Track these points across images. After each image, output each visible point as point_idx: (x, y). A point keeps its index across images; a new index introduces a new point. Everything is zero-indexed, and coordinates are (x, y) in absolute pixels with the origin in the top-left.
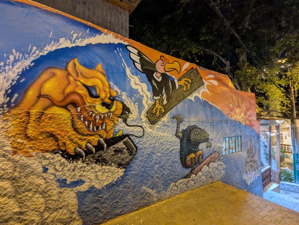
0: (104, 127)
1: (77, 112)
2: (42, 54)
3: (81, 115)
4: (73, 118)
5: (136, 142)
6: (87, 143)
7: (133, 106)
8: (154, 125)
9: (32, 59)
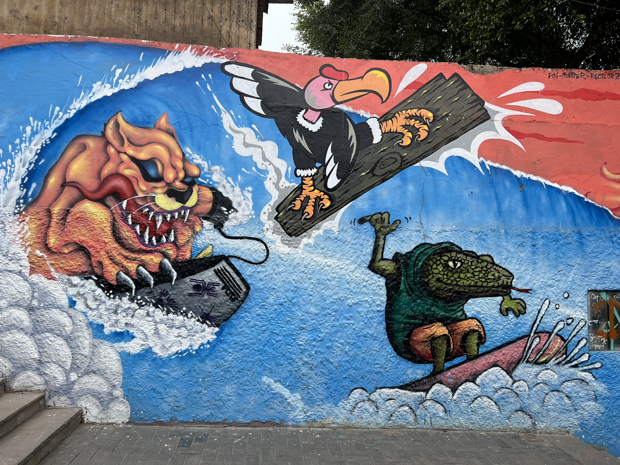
0: (172, 239)
1: (122, 209)
2: (66, 116)
3: (129, 214)
4: (114, 220)
5: (248, 273)
6: (138, 267)
7: (240, 194)
8: (299, 238)
9: (54, 126)
